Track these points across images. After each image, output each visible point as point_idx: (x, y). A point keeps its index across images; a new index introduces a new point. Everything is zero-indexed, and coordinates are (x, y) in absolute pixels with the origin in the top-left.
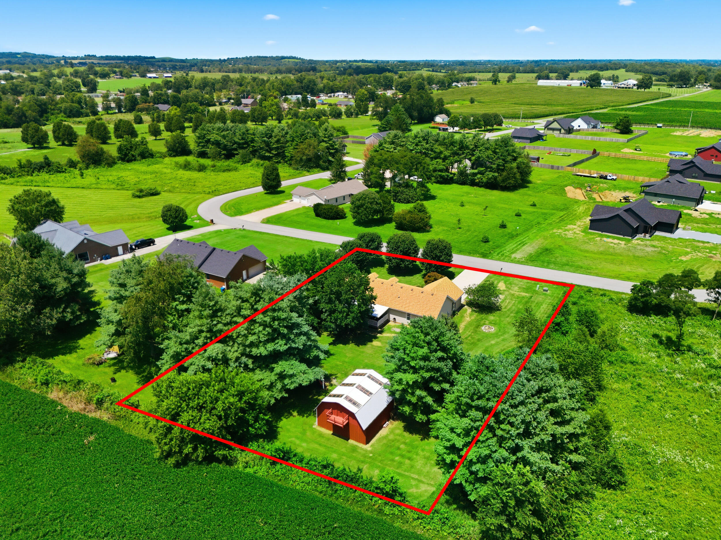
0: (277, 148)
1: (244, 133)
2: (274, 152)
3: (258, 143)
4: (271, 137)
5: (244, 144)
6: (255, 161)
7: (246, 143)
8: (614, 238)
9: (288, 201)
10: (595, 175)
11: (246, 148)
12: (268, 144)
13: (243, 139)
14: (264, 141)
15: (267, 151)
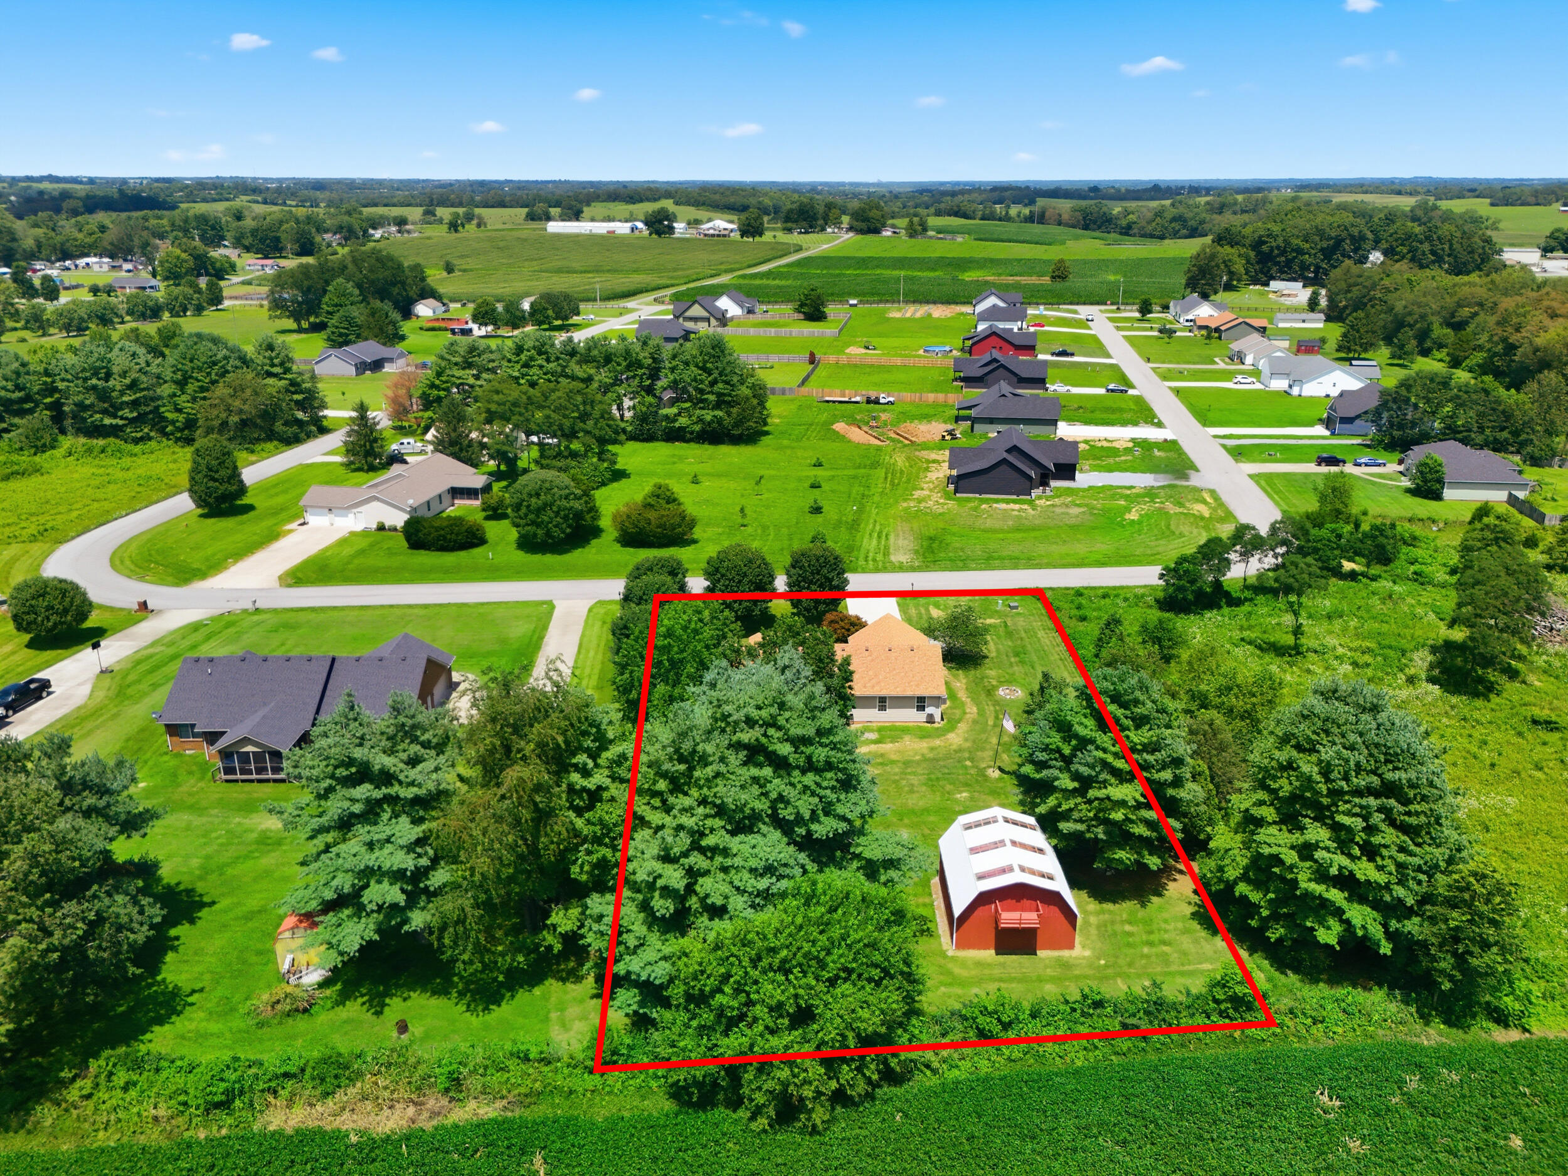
0: (135, 404)
1: (18, 374)
2: (126, 413)
3: (75, 395)
4: (108, 376)
5: (22, 400)
6: (67, 442)
7: (28, 398)
8: (1008, 502)
9: (293, 525)
10: (858, 399)
11: (31, 411)
12: (103, 395)
13: (18, 388)
14: (94, 388)
15: (105, 412)
